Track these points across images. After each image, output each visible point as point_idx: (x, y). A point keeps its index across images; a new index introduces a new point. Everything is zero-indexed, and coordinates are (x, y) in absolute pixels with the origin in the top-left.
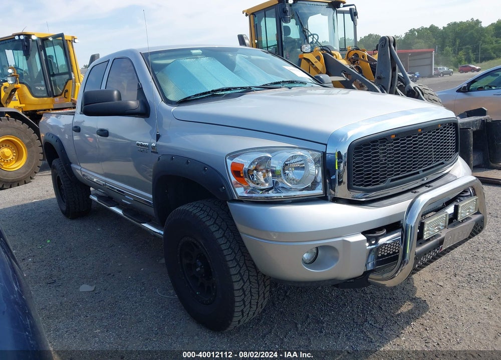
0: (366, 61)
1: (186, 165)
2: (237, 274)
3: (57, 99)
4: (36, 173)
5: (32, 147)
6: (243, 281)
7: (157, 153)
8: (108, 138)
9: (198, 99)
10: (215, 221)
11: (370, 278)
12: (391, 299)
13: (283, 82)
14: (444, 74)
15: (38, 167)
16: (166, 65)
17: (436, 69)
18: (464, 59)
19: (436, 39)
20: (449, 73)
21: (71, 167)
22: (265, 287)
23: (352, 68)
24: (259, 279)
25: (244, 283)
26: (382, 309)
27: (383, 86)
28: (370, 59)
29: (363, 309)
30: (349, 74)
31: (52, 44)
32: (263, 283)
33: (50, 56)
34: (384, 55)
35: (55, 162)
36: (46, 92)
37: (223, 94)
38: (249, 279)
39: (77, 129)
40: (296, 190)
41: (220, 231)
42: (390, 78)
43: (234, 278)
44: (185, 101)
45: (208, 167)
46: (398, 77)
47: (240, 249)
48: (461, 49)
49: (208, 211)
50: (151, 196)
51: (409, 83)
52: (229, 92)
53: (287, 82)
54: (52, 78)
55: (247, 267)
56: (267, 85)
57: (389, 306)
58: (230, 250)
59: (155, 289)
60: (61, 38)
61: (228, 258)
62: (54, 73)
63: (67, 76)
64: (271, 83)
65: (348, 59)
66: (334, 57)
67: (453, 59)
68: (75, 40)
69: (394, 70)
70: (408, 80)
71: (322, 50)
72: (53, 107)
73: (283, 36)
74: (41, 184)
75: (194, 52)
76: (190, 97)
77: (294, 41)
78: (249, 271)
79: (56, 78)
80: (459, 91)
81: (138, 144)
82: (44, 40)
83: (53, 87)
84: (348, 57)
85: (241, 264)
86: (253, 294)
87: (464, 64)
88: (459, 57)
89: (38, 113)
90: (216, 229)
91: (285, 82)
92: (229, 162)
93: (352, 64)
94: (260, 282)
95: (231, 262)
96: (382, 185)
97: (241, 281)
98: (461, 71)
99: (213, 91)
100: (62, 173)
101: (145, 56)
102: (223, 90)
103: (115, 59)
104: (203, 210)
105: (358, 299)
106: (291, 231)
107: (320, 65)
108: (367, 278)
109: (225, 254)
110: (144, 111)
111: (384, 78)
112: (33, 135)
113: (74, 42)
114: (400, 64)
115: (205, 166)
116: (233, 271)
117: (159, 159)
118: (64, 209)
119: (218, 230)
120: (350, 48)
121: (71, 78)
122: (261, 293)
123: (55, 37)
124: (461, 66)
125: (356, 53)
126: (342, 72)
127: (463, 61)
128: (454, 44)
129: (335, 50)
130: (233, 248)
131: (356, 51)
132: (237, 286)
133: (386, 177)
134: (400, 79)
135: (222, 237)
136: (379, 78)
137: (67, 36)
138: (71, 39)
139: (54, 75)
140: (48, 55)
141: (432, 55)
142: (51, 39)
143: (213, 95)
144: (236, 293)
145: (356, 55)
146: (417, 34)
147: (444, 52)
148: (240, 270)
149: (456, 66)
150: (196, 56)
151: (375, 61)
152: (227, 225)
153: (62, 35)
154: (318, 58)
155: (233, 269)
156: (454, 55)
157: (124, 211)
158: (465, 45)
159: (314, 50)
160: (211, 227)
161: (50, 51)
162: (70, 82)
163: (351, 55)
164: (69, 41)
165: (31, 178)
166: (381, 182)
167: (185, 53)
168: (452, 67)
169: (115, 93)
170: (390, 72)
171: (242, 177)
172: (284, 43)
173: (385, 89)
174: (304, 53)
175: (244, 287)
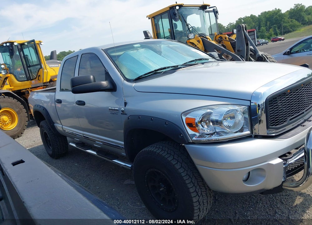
0: (228, 41)
1: (151, 121)
2: (194, 192)
3: (33, 81)
4: (24, 130)
5: (20, 113)
6: (198, 196)
7: (126, 114)
8: (85, 106)
9: (146, 76)
10: (174, 157)
11: (284, 186)
12: (286, 195)
13: (196, 60)
14: (263, 44)
15: (26, 126)
16: (119, 56)
17: (258, 41)
18: (273, 33)
19: (255, 23)
20: (266, 43)
21: (54, 126)
22: (211, 198)
23: (220, 46)
24: (207, 193)
25: (199, 197)
26: (283, 203)
27: (241, 56)
28: (230, 40)
29: (270, 204)
30: (219, 50)
31: (28, 47)
32: (209, 196)
33: (26, 55)
34: (240, 36)
35: (42, 123)
36: (26, 78)
37: (161, 72)
38: (201, 194)
39: (59, 101)
40: (232, 133)
41: (179, 163)
42: (246, 50)
43: (193, 195)
44: (139, 79)
45: (167, 122)
46: (250, 50)
47: (193, 174)
48: (271, 28)
49: (167, 150)
50: (123, 143)
51: (258, 52)
52: (164, 70)
53: (198, 59)
54: (29, 69)
55: (199, 186)
56: (187, 63)
57: (287, 201)
58: (187, 176)
59: (127, 203)
60: (33, 43)
61: (187, 182)
62: (30, 65)
63: (39, 66)
64: (189, 62)
65: (216, 40)
66: (209, 40)
67: (267, 34)
68: (42, 43)
69: (247, 45)
70: (257, 51)
71: (200, 36)
72: (31, 87)
73: (174, 30)
74: (29, 137)
75: (135, 46)
76: (141, 76)
77: (181, 32)
78: (201, 189)
79: (31, 68)
80: (285, 54)
81: (110, 109)
82: (22, 45)
83: (30, 74)
84: (215, 40)
85: (196, 185)
86: (205, 203)
87: (274, 36)
88: (270, 32)
89: (22, 91)
90: (176, 163)
91: (197, 60)
92: (184, 118)
93: (219, 43)
94: (208, 195)
95: (189, 184)
96: (285, 123)
97: (197, 196)
98: (273, 41)
99: (155, 70)
100: (48, 130)
101: (106, 51)
102: (161, 69)
103: (82, 55)
104: (163, 150)
105: (265, 198)
106: (235, 161)
107: (200, 45)
108: (282, 186)
109: (185, 179)
110: (113, 88)
111: (242, 50)
112: (21, 106)
113: (41, 44)
114: (251, 41)
115: (166, 122)
116: (192, 190)
117: (128, 118)
118: (51, 152)
119: (177, 163)
120: (216, 34)
121: (41, 68)
122: (208, 202)
123: (29, 42)
124: (272, 38)
125: (220, 37)
126: (215, 49)
127: (273, 35)
128: (266, 25)
129: (208, 36)
130: (189, 174)
131: (220, 35)
132: (195, 200)
133: (287, 118)
134: (251, 50)
135: (181, 168)
136: (238, 51)
137: (37, 41)
138: (38, 43)
139: (30, 66)
140: (25, 54)
141: (254, 33)
142: (26, 44)
143: (155, 74)
144: (195, 204)
145: (221, 37)
146: (243, 21)
147: (261, 30)
148: (196, 189)
149: (269, 38)
150: (137, 49)
151: (233, 40)
152: (182, 159)
153: (33, 41)
154: (199, 41)
155: (192, 189)
156: (267, 32)
157: (97, 152)
158: (273, 25)
159: (195, 37)
160: (172, 162)
161: (26, 51)
162: (41, 70)
163: (218, 38)
164: (38, 44)
165: (22, 133)
166: (285, 121)
167: (130, 47)
168: (266, 39)
169: (92, 77)
170: (245, 46)
171: (194, 127)
172: (175, 34)
173: (243, 57)
174: (190, 39)
175: (199, 200)
